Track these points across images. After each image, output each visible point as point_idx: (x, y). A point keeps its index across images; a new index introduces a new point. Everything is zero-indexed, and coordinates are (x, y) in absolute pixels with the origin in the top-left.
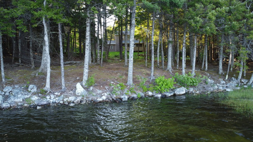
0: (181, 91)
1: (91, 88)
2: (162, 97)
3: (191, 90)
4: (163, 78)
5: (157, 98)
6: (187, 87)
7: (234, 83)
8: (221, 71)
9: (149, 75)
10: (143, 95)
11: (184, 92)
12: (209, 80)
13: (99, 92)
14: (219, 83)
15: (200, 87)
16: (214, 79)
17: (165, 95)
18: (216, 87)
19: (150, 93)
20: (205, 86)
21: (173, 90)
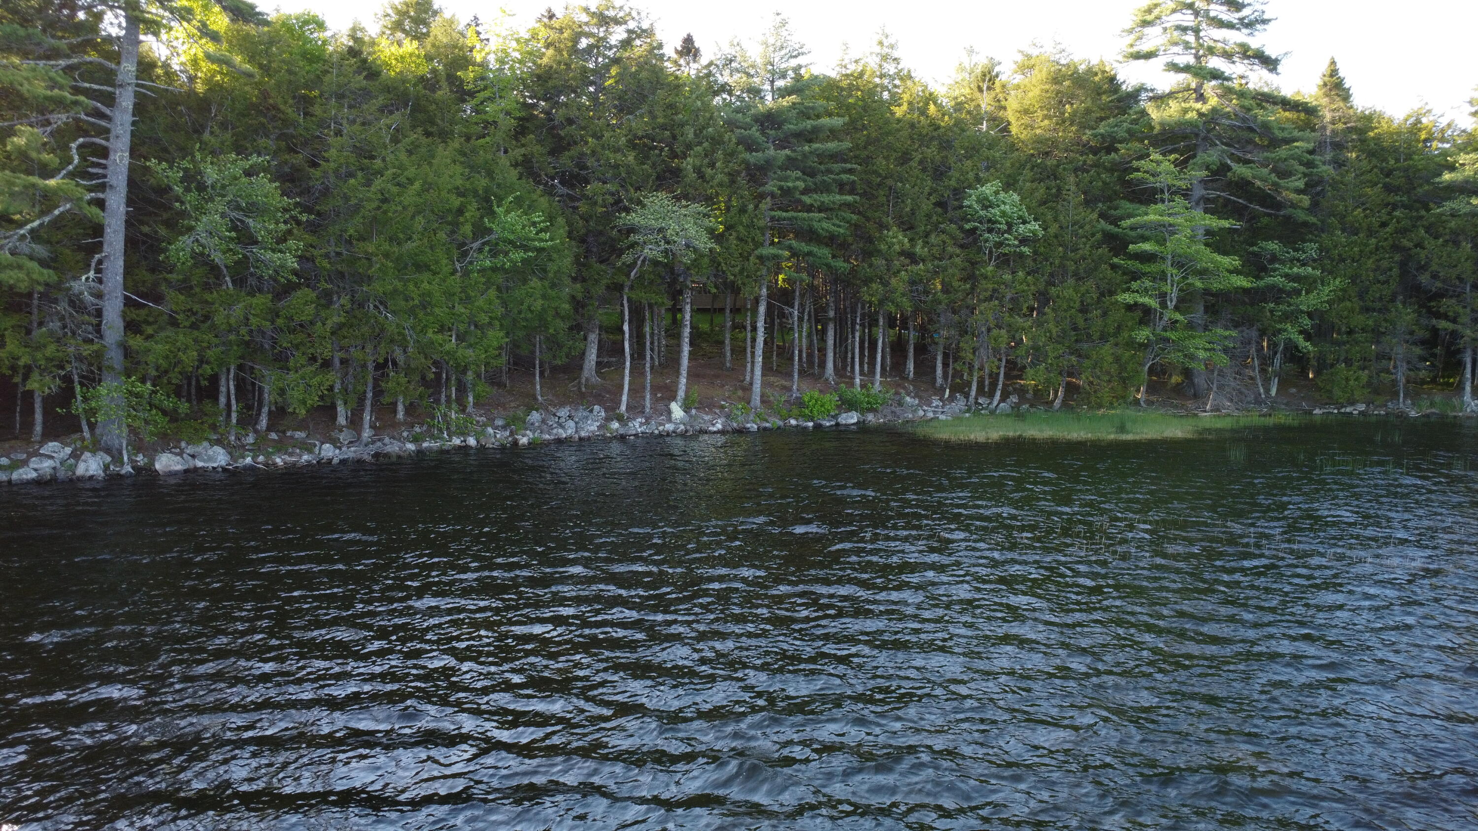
0: (851, 418)
1: (694, 411)
2: (814, 427)
3: (870, 417)
4: (816, 394)
5: (806, 428)
6: (863, 411)
7: (960, 403)
8: (939, 381)
9: (789, 389)
10: (781, 423)
11: (855, 420)
12: (908, 399)
13: (707, 418)
14: (929, 405)
15: (887, 411)
16: (920, 398)
17: (821, 425)
18: (921, 413)
19: (793, 422)
20: (898, 410)
21: (835, 417)
